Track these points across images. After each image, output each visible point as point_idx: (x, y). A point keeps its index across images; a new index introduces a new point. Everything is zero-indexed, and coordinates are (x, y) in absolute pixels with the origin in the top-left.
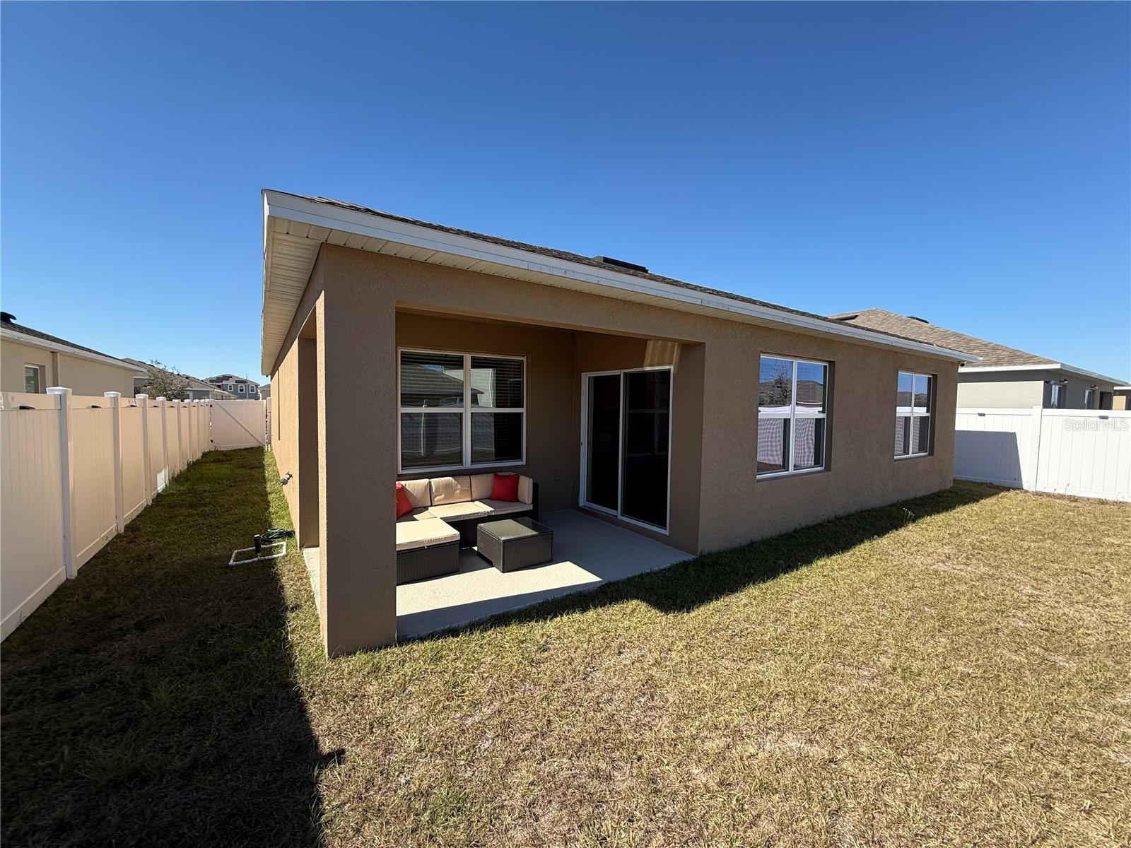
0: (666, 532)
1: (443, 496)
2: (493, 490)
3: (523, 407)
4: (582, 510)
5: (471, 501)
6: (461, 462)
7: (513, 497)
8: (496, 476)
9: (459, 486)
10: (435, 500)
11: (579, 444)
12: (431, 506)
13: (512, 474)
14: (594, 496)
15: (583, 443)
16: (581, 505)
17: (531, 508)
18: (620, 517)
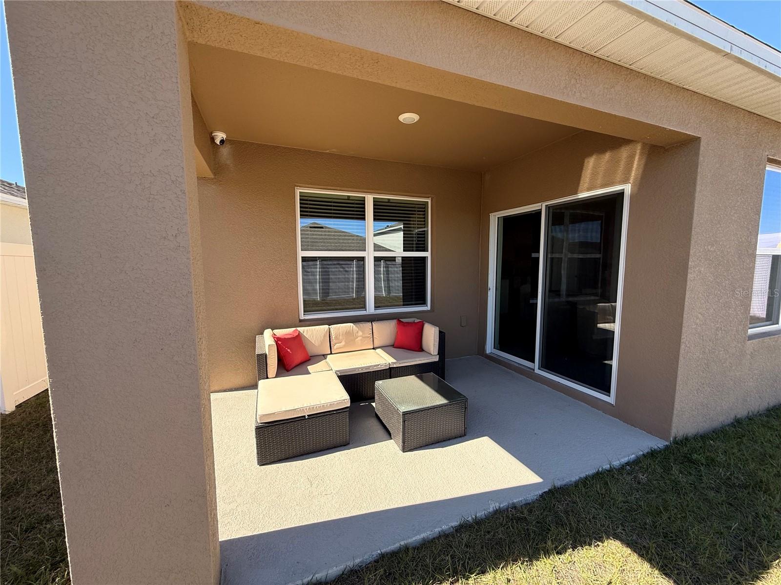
0: (611, 399)
1: (343, 343)
2: (396, 339)
3: (428, 251)
4: (489, 357)
5: (373, 349)
6: (364, 307)
7: (418, 347)
8: (399, 322)
9: (360, 333)
10: (335, 347)
11: (486, 289)
12: (331, 353)
13: (417, 321)
14: (503, 343)
15: (491, 288)
16: (487, 352)
17: (436, 359)
18: (537, 371)
